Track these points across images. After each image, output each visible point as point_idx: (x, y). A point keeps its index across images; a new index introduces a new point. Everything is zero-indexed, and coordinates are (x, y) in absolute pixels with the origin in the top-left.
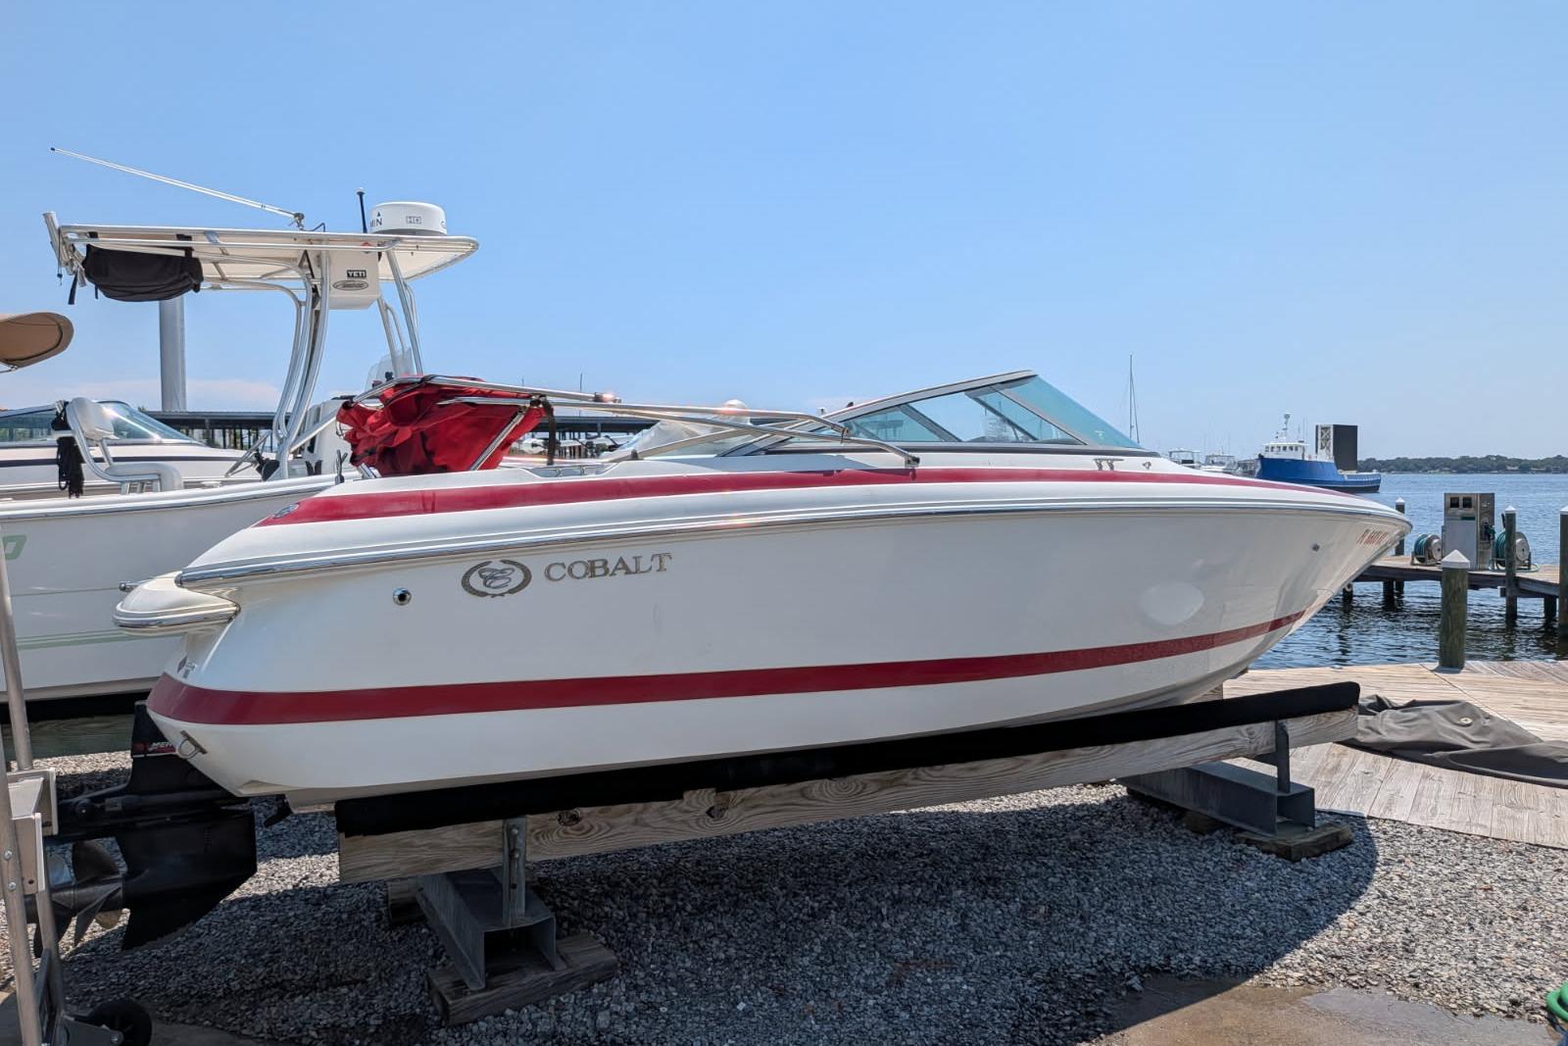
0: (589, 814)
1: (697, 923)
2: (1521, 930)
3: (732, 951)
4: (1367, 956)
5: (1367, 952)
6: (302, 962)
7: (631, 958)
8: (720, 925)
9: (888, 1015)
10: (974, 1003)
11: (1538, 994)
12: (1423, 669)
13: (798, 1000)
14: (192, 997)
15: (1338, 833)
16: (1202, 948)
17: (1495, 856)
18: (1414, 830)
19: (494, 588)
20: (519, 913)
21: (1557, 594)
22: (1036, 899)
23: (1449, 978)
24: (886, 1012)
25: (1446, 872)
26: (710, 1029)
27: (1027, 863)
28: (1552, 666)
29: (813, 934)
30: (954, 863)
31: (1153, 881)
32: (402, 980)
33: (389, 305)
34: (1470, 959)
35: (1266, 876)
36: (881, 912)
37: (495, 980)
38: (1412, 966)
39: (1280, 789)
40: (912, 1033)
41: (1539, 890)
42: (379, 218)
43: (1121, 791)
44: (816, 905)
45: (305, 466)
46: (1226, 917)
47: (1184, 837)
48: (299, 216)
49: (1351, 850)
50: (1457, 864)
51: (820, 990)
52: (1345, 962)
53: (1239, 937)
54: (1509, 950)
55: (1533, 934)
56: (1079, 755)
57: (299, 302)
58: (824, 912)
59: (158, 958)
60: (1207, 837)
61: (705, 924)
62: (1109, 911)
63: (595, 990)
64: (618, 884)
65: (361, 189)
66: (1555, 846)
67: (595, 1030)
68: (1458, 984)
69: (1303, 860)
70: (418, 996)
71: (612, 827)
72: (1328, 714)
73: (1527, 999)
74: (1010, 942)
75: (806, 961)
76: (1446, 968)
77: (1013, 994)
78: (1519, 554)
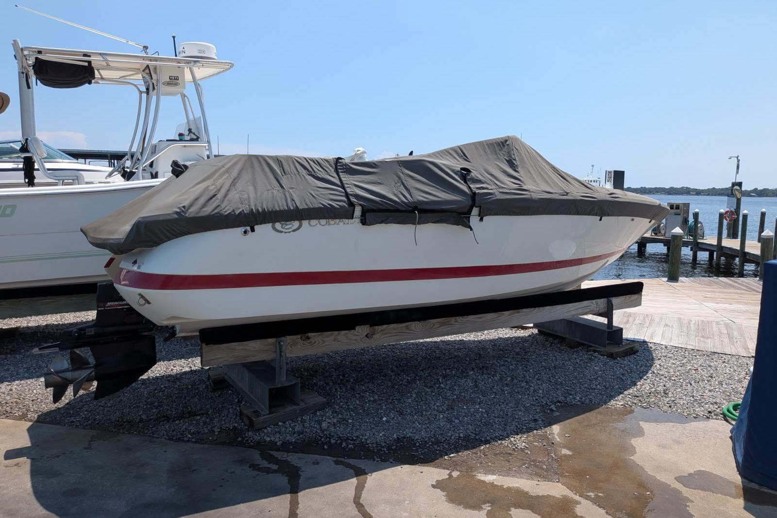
0: (314, 336)
1: (357, 386)
2: (710, 385)
3: (376, 397)
4: (649, 396)
5: (649, 394)
6: (174, 407)
7: (331, 400)
8: (368, 387)
9: (449, 421)
10: (486, 416)
11: (719, 409)
12: (661, 281)
13: (409, 416)
14: (124, 422)
15: (633, 347)
16: (579, 393)
17: (698, 357)
18: (663, 347)
19: (286, 229)
20: (282, 380)
21: (715, 249)
22: (506, 375)
23: (683, 404)
24: (449, 420)
25: (678, 363)
26: (372, 429)
27: (499, 361)
28: (716, 280)
29: (411, 390)
30: (467, 361)
31: (555, 367)
32: (225, 412)
33: (186, 94)
34: (691, 396)
35: (603, 365)
36: (439, 381)
37: (273, 410)
38: (668, 399)
39: (608, 328)
40: (461, 428)
41: (717, 369)
42: (184, 50)
43: (536, 331)
44: (409, 378)
45: (150, 174)
46: (588, 381)
47: (565, 350)
48: (146, 48)
49: (638, 355)
50: (683, 360)
51: (418, 412)
52: (640, 398)
53: (594, 389)
54: (706, 392)
55: (715, 386)
56: (525, 312)
57: (141, 91)
58: (414, 381)
59: (102, 406)
60: (576, 349)
61: (361, 387)
62: (538, 379)
63: (318, 414)
64: (316, 371)
65: (174, 35)
66: (722, 352)
67: (321, 430)
68: (687, 406)
69: (618, 358)
70: (235, 419)
71: (324, 342)
72: (629, 296)
73: (715, 411)
74: (497, 392)
75: (410, 400)
76: (682, 400)
77: (502, 412)
78: (699, 231)
